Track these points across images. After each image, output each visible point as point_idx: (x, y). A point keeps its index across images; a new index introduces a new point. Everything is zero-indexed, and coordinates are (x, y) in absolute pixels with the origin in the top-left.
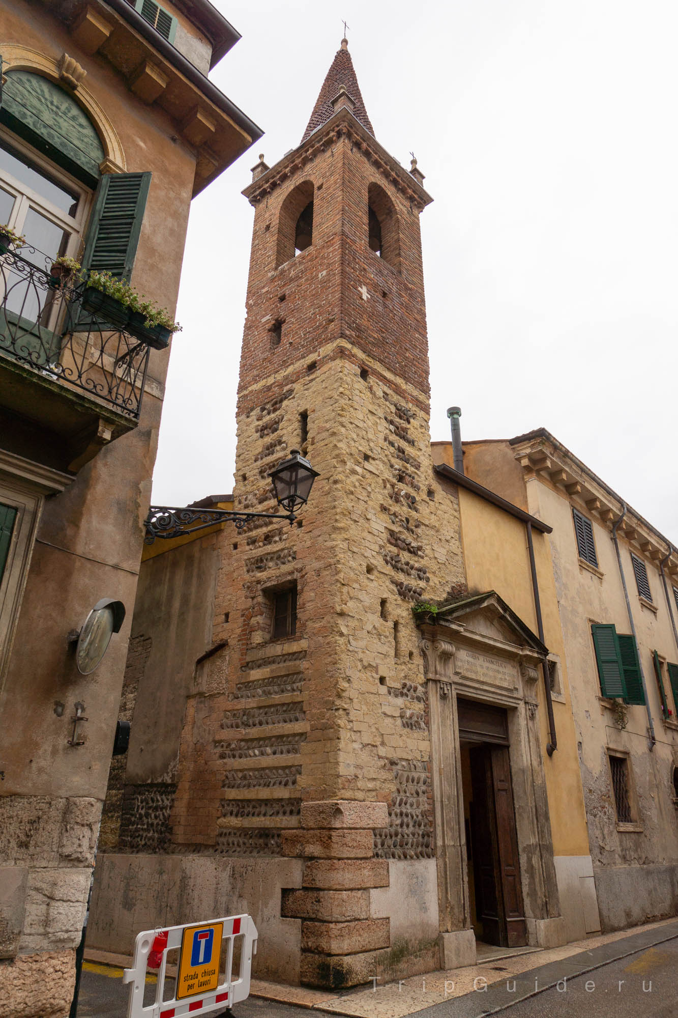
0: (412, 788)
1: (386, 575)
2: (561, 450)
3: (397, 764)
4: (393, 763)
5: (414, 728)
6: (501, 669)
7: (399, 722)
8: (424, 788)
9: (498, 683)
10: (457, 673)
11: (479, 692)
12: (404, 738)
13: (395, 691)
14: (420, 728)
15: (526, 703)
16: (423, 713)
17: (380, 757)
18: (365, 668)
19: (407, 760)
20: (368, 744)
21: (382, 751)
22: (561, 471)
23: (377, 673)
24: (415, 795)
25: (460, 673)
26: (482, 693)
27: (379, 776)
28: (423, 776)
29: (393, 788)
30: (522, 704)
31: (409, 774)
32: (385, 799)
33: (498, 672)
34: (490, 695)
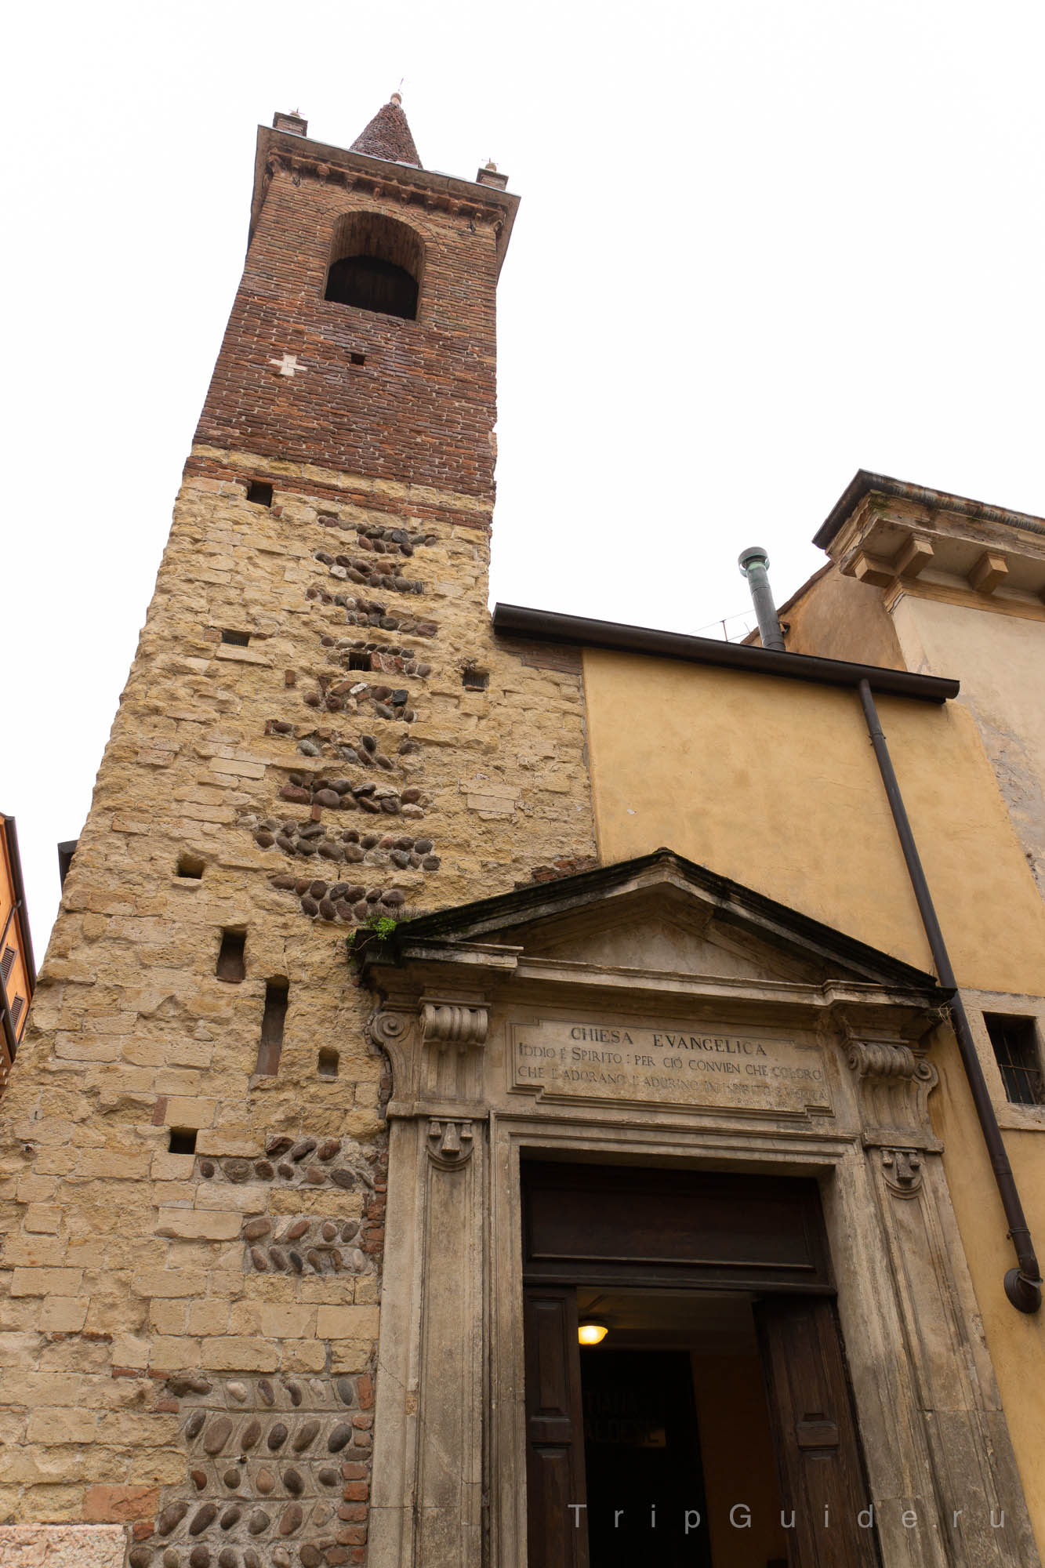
0: (268, 1467)
1: (255, 871)
2: (949, 506)
3: (202, 1391)
4: (181, 1388)
5: (308, 1268)
6: (739, 1060)
7: (234, 1255)
8: (332, 1463)
9: (722, 1100)
10: (523, 1090)
11: (631, 1135)
12: (253, 1303)
13: (230, 1166)
14: (337, 1267)
15: (867, 1149)
16: (356, 1219)
17: (118, 1373)
18: (109, 1111)
19: (254, 1373)
20: (71, 1335)
21: (132, 1351)
22: (984, 556)
23: (158, 1120)
24: (281, 1491)
25: (538, 1088)
26: (650, 1136)
27: (109, 1436)
28: (333, 1423)
29: (174, 1470)
30: (853, 1153)
31: (263, 1419)
32: (123, 1508)
33: (727, 1068)
34: (689, 1139)
